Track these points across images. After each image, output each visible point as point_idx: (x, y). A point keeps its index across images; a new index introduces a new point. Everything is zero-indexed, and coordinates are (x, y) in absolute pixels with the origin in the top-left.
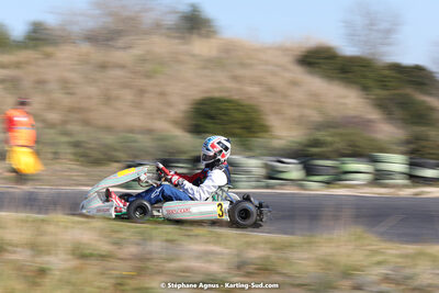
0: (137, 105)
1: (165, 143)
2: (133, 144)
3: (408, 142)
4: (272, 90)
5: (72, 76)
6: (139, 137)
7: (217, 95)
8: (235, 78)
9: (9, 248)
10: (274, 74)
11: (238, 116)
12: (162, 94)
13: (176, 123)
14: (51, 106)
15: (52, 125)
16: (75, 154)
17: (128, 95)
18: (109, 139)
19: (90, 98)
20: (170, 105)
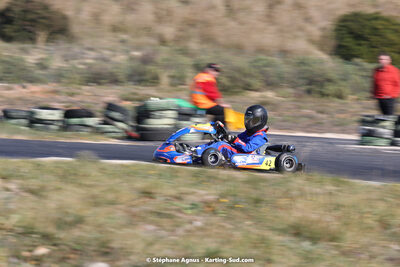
0: (269, 19)
6: (277, 60)
11: (392, 37)
13: (321, 46)
15: (163, 42)
17: (259, 7)
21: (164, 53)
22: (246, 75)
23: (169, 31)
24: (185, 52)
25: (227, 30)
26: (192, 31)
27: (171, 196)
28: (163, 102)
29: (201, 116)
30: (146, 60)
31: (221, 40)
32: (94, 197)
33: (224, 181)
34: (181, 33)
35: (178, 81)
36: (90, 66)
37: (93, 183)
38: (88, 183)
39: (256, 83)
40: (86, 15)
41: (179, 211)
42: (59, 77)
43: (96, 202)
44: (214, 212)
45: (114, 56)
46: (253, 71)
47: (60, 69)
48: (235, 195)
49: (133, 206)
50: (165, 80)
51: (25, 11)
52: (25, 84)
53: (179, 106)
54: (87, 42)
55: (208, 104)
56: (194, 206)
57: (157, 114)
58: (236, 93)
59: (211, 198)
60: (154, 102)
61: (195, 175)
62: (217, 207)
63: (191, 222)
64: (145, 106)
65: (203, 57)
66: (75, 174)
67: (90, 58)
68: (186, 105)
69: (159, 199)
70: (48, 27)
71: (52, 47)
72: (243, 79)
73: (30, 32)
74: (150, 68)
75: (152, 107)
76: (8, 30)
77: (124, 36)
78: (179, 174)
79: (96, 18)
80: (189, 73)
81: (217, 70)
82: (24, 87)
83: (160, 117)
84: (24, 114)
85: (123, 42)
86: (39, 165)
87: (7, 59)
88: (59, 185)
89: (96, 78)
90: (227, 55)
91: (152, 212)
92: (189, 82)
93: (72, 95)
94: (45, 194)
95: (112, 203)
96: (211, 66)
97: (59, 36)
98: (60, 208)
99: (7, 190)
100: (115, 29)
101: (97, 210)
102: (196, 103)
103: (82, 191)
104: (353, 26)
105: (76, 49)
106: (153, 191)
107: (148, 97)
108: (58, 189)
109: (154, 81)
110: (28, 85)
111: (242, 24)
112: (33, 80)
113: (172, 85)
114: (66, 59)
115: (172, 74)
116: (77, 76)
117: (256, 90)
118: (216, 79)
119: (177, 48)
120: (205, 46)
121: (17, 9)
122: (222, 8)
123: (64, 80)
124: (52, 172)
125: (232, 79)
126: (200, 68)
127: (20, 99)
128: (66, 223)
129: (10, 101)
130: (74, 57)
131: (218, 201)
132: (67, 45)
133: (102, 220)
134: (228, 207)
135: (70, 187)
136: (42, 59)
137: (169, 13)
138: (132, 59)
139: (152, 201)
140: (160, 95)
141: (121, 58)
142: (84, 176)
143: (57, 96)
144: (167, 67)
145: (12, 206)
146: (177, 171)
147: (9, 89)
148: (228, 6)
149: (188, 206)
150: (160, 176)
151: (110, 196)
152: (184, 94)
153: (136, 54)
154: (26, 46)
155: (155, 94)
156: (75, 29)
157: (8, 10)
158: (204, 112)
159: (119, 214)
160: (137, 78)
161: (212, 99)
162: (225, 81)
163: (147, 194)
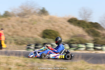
0: (30, 31)
1: (36, 40)
2: (29, 40)
3: (93, 41)
4: (61, 28)
5: (15, 24)
6: (30, 39)
7: (49, 29)
8: (53, 25)
9: (2, 63)
10: (62, 24)
11: (54, 34)
12: (36, 29)
13: (39, 35)
14: (9, 31)
15: (9, 35)
16: (15, 42)
17: (28, 29)
18: (23, 39)
19: (19, 29)
20: (38, 31)
26: (15, 33)
104: (46, 32)
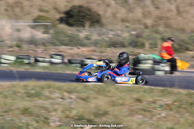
21: (147, 32)
22: (186, 43)
23: (149, 22)
24: (157, 32)
25: (177, 21)
27: (150, 101)
28: (147, 56)
29: (165, 63)
30: (138, 36)
31: (175, 26)
32: (113, 102)
33: (176, 94)
34: (155, 23)
35: (153, 46)
36: (111, 38)
37: (112, 95)
38: (110, 95)
39: (191, 47)
40: (109, 14)
41: (154, 108)
42: (96, 43)
43: (114, 104)
44: (171, 109)
45: (123, 33)
46: (190, 41)
47: (96, 40)
48: (181, 101)
49: (131, 106)
50: (147, 45)
51: (79, 12)
52: (79, 47)
53: (154, 58)
54: (110, 27)
55: (168, 57)
56: (161, 106)
57: (144, 62)
58: (182, 52)
59: (169, 102)
60: (142, 56)
61: (162, 91)
62: (172, 107)
63: (160, 114)
64: (137, 58)
65: (166, 34)
66: (104, 91)
67: (111, 35)
68: (157, 58)
69: (145, 103)
70: (91, 19)
71: (92, 29)
72: (185, 45)
73: (82, 22)
74: (140, 39)
75: (141, 58)
76: (71, 21)
77: (128, 24)
78: (154, 91)
79: (114, 15)
80: (159, 42)
81: (172, 41)
82: (79, 49)
83: (145, 64)
84: (79, 61)
85: (127, 27)
86: (86, 86)
87: (70, 35)
88: (96, 96)
89: (114, 45)
90: (177, 34)
91: (141, 109)
92: (159, 46)
93: (102, 52)
94: (89, 100)
95: (122, 105)
96: (169, 39)
97: (96, 24)
98: (97, 107)
99: (71, 98)
100: (123, 21)
101: (115, 108)
102: (162, 57)
103: (107, 99)
105: (104, 30)
106: (142, 99)
107: (139, 53)
108: (95, 98)
109: (142, 46)
110: (81, 48)
111: (184, 19)
112: (83, 45)
113: (151, 48)
114: (99, 35)
115: (151, 42)
116: (105, 43)
117: (191, 51)
118: (172, 45)
119: (153, 30)
120: (167, 29)
121: (75, 11)
122: (175, 11)
123: (98, 45)
124: (92, 90)
125: (180, 45)
126: (164, 40)
127: (77, 54)
128: (99, 114)
129: (72, 55)
130: (103, 34)
131: (173, 104)
132: (100, 29)
133: (116, 113)
134: (178, 107)
135: (101, 97)
136: (87, 35)
137: (149, 13)
138: (131, 35)
139: (141, 104)
140: (145, 53)
141: (126, 35)
142: (108, 91)
143: (95, 53)
144: (148, 39)
145: (73, 106)
146: (153, 90)
147: (71, 49)
148: (177, 10)
149: (158, 106)
150: (145, 92)
151: (121, 101)
152: (156, 52)
153: (133, 33)
154: (80, 28)
155: (143, 52)
156: (104, 20)
157: (71, 11)
158: (166, 61)
159: (125, 110)
160: (134, 44)
161: (170, 55)
162: (176, 46)
163: (139, 100)
